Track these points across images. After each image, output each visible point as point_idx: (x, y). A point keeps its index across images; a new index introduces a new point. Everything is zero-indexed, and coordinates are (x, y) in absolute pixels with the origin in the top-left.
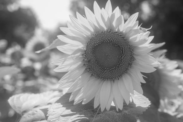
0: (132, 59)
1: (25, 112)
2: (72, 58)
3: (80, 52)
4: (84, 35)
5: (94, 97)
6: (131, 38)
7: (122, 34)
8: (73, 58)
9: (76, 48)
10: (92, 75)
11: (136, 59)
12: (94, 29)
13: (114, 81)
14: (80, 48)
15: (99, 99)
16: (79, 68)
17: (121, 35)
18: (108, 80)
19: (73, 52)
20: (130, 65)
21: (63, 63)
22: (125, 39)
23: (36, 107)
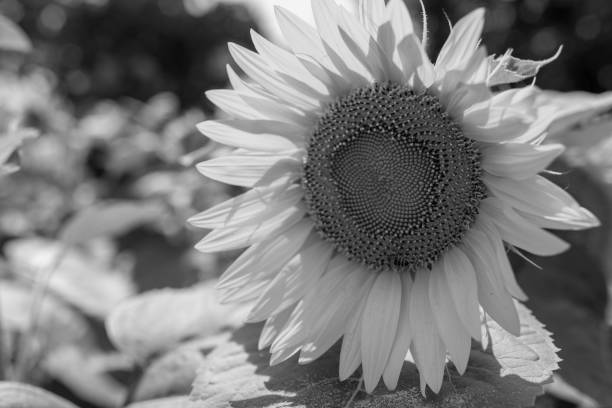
0: (478, 190)
1: (155, 356)
2: (260, 196)
3: (289, 174)
4: (295, 110)
5: (340, 336)
6: (467, 112)
7: (432, 99)
8: (264, 197)
9: (272, 161)
10: (335, 253)
11: (495, 193)
12: (328, 87)
13: (413, 275)
14: (287, 157)
15: (359, 344)
16: (288, 228)
17: (428, 103)
18: (391, 269)
19: (261, 175)
20: (471, 214)
21: (229, 219)
22: (445, 115)
23: (187, 339)
